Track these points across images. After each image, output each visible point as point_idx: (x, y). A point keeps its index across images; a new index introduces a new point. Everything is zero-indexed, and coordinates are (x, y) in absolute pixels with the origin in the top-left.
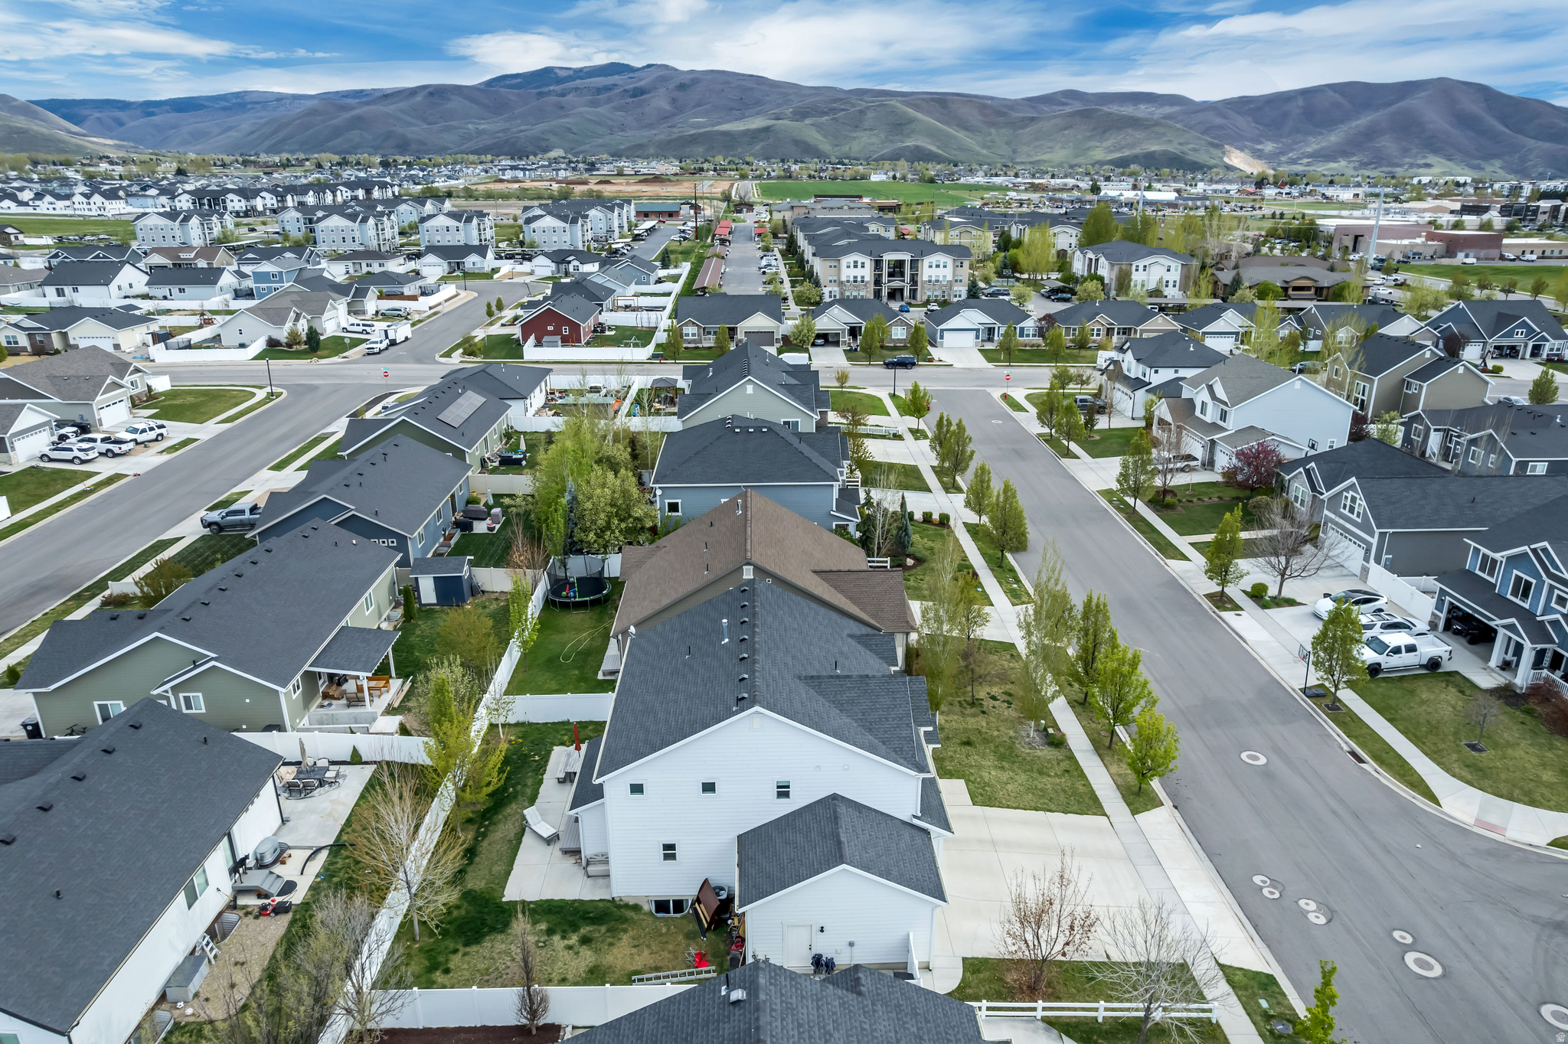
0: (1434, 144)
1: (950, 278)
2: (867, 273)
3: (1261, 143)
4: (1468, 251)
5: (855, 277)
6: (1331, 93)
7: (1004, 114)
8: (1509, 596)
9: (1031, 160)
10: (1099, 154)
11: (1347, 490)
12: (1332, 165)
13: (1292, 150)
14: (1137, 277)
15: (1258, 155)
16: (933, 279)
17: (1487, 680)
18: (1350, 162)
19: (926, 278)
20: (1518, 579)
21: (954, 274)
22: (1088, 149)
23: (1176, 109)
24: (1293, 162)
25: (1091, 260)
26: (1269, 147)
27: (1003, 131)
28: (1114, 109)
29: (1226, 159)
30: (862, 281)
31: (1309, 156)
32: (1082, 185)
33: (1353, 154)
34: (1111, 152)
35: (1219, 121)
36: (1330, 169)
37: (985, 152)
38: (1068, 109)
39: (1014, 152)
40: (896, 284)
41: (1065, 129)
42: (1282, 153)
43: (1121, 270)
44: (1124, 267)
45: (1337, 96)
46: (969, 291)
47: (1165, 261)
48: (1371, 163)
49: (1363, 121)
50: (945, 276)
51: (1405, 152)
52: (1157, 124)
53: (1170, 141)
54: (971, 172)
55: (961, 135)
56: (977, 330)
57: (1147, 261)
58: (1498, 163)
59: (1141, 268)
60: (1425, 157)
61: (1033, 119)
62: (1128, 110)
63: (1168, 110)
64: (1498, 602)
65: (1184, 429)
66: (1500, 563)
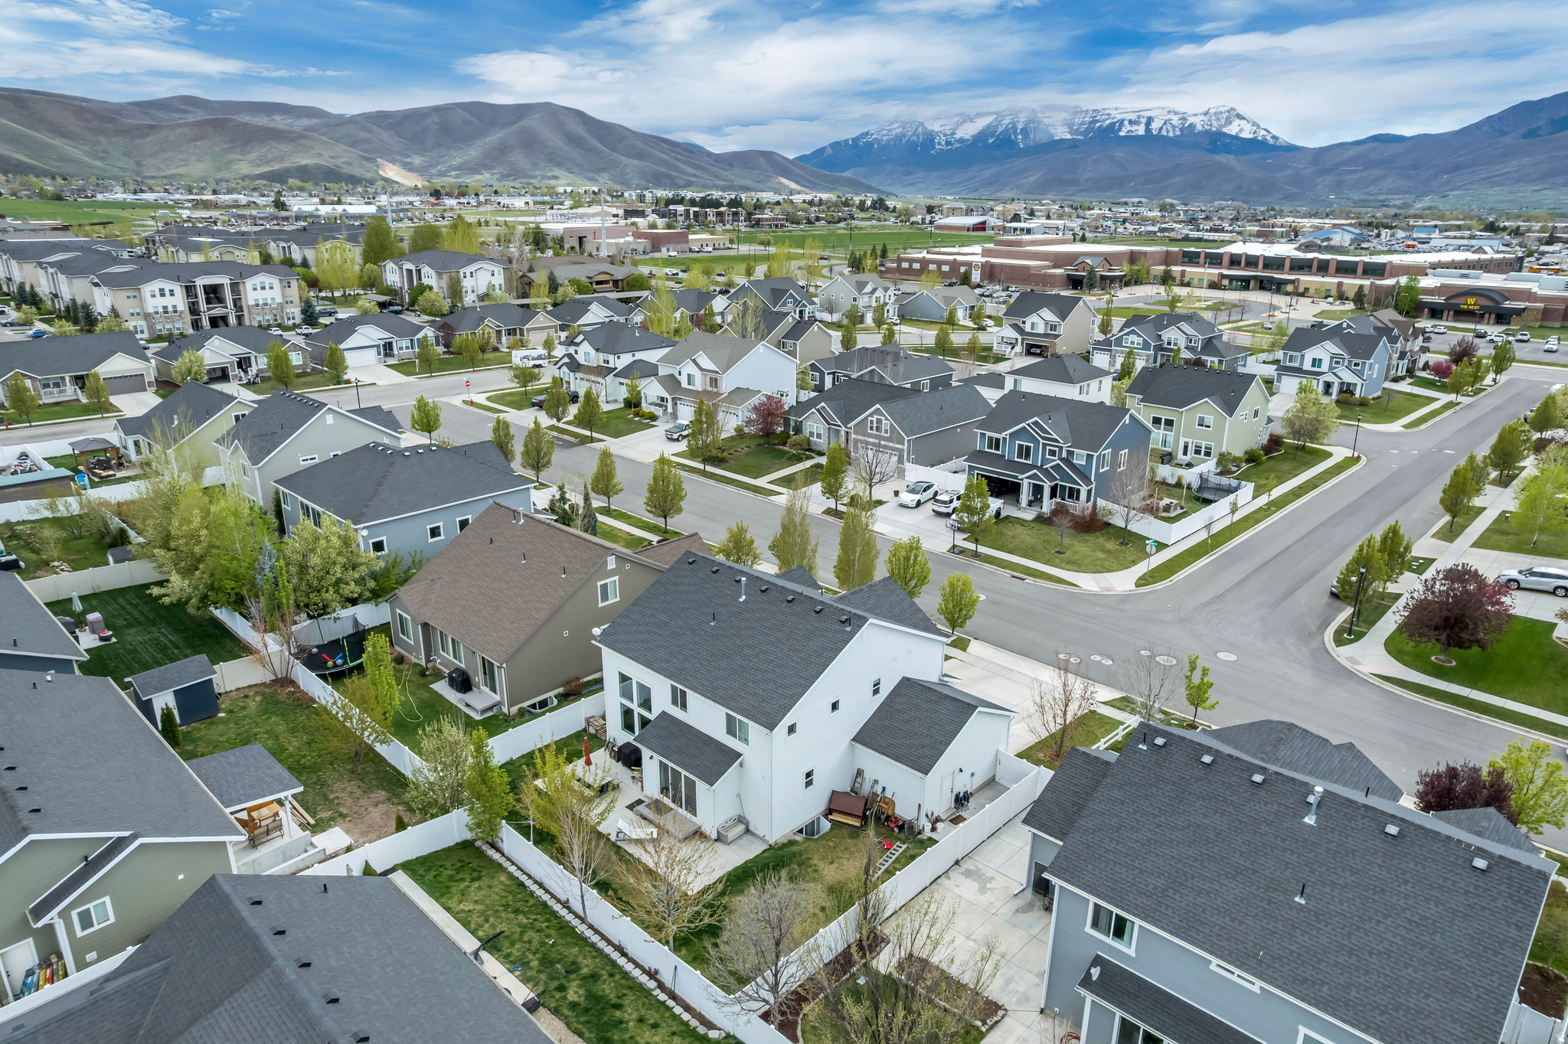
0: (556, 160)
1: (279, 299)
2: (179, 301)
3: (408, 156)
4: (668, 246)
5: (165, 307)
6: (461, 112)
7: (111, 120)
8: (1016, 459)
9: (163, 174)
10: (245, 168)
11: (871, 415)
12: (478, 177)
13: (439, 163)
14: (467, 283)
15: (409, 168)
16: (261, 302)
17: (1029, 515)
18: (492, 174)
19: (251, 302)
20: (1021, 446)
21: (284, 296)
22: (231, 162)
23: (315, 121)
24: (443, 174)
25: (410, 271)
26: (417, 160)
27: (115, 140)
28: (245, 118)
29: (381, 172)
30: (175, 312)
31: (456, 168)
32: (261, 201)
33: (493, 167)
34: (258, 166)
35: (363, 135)
36: (478, 181)
37: (98, 163)
38: (190, 118)
39: (138, 164)
40: (218, 311)
41: (196, 140)
42: (431, 166)
43: (451, 279)
44: (453, 275)
45: (467, 114)
46: (304, 312)
47: (489, 266)
48: (510, 175)
49: (495, 137)
50: (273, 299)
51: (535, 165)
52: (301, 136)
53: (320, 155)
54: (106, 189)
55: (57, 142)
56: (378, 346)
57: (472, 268)
58: (606, 176)
59: (468, 275)
60: (551, 170)
61: (152, 127)
62: (262, 121)
63: (306, 122)
64: (1011, 464)
65: (680, 399)
66: (1005, 439)
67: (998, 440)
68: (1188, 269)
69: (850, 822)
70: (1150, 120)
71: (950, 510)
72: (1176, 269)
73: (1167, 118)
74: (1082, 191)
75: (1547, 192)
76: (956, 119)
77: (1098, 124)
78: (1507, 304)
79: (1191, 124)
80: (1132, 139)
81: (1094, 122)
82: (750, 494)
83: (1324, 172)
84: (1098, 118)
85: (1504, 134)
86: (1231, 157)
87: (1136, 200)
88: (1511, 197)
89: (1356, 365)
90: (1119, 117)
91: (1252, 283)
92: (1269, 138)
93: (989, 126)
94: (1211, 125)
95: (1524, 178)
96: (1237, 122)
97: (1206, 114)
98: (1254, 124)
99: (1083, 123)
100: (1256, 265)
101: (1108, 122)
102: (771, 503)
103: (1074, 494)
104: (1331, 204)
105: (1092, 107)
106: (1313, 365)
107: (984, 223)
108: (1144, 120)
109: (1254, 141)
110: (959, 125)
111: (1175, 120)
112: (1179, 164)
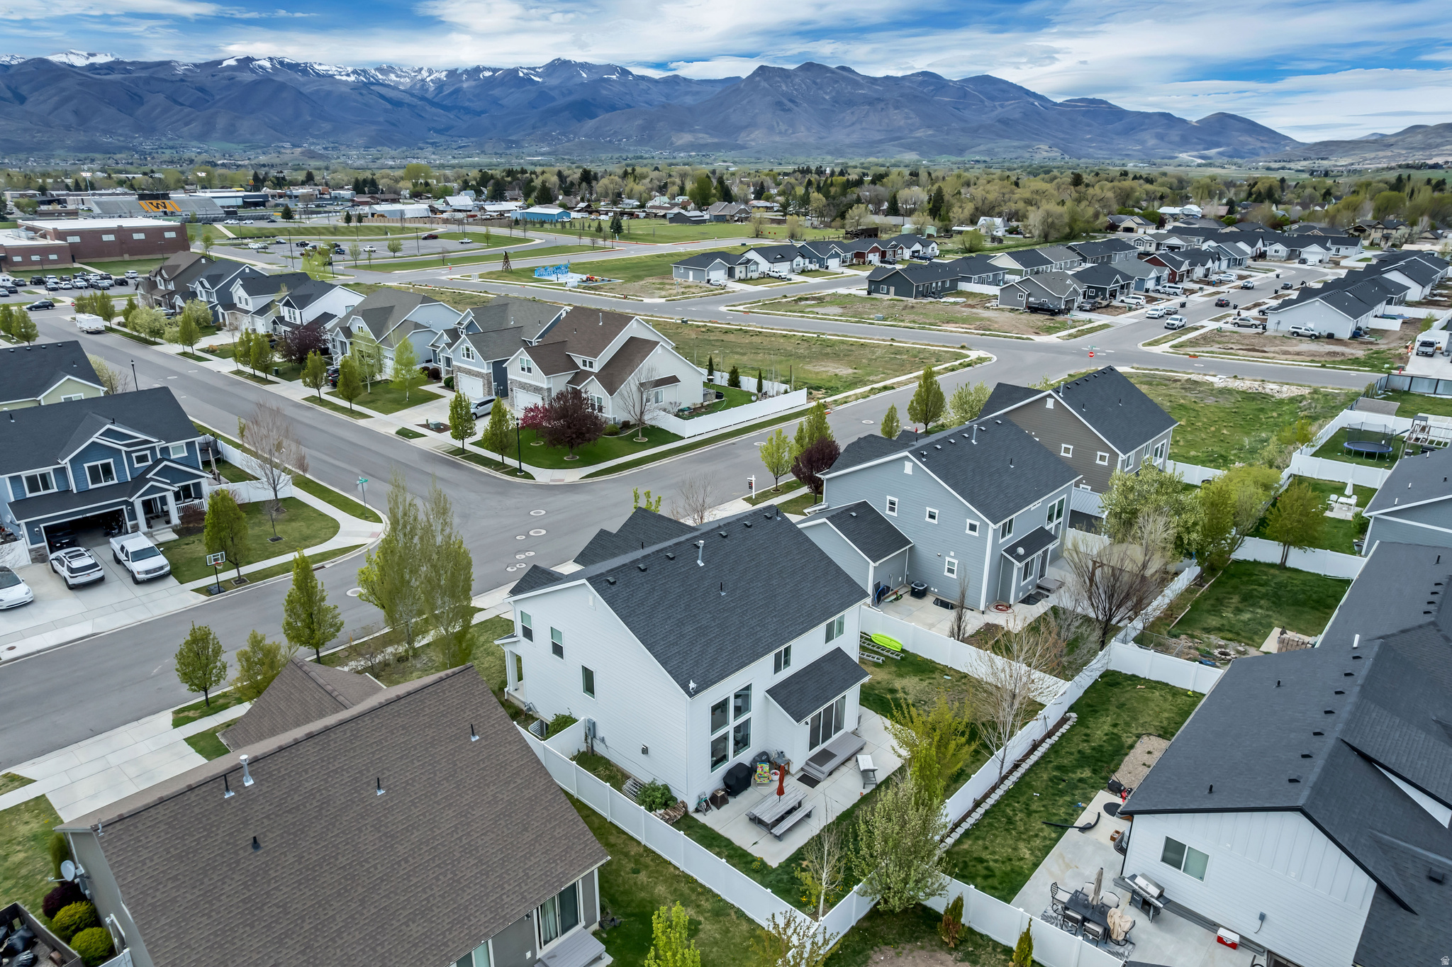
8: (91, 487)
20: (93, 468)
66: (60, 471)
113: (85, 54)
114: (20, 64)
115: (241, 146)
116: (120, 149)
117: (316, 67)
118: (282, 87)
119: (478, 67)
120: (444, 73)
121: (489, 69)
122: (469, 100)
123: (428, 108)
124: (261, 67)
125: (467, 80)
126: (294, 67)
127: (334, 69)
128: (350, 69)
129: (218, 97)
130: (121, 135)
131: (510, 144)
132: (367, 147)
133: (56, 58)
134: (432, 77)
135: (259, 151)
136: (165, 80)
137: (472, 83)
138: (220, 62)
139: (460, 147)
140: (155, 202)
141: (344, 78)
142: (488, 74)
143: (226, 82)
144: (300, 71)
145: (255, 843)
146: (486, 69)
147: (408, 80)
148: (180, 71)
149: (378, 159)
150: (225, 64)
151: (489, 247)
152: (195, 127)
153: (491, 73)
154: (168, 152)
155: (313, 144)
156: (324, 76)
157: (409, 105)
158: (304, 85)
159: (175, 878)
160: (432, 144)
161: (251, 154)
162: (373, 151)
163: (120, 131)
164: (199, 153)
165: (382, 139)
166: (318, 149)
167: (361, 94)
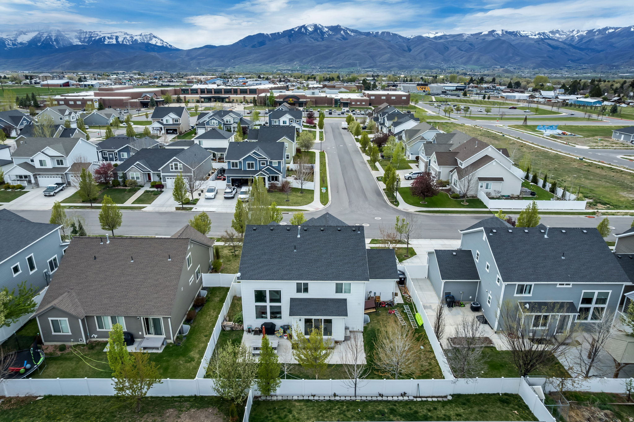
8: (247, 169)
20: (249, 164)
64: (245, 172)
65: (39, 175)
66: (240, 162)
67: (236, 163)
68: (187, 96)
69: (372, 311)
70: (117, 38)
71: (233, 195)
72: (182, 96)
73: (124, 36)
74: (94, 68)
75: (263, 66)
76: (15, 33)
77: (93, 39)
78: (301, 100)
79: (135, 40)
80: (110, 45)
81: (91, 37)
82: (130, 211)
83: (192, 59)
84: (93, 35)
85: (246, 46)
86: (156, 53)
87: (122, 72)
88: (254, 68)
89: (298, 121)
90: (103, 35)
91: (212, 99)
92: (168, 46)
93: (35, 37)
94: (144, 40)
95: (255, 61)
96: (154, 39)
97: (141, 35)
98: (161, 40)
99: (85, 38)
100: (211, 92)
101: (98, 38)
102: (145, 212)
103: (276, 179)
104: (198, 71)
105: (88, 31)
106: (284, 123)
107: (68, 83)
108: (114, 37)
109: (163, 46)
110: (18, 35)
111: (128, 37)
112: (135, 57)
113: (434, 33)
114: (414, 38)
115: (480, 67)
116: (435, 68)
117: (522, 32)
118: (504, 42)
119: (607, 27)
120: (586, 32)
121: (612, 28)
122: (596, 45)
123: (571, 49)
124: (497, 34)
125: (598, 34)
126: (511, 33)
127: (530, 33)
128: (537, 33)
129: (476, 47)
130: (437, 63)
131: (612, 67)
132: (534, 68)
133: (424, 35)
134: (578, 34)
135: (486, 69)
136: (458, 41)
137: (600, 36)
138: (481, 33)
139: (583, 69)
140: (422, 87)
141: (533, 37)
142: (611, 31)
143: (481, 41)
144: (513, 35)
145: (95, 258)
146: (610, 28)
147: (565, 36)
148: (465, 37)
149: (537, 74)
150: (483, 34)
151: (536, 114)
152: (464, 59)
153: (613, 30)
154: (451, 69)
155: (510, 66)
156: (524, 36)
157: (561, 48)
158: (514, 41)
159: (75, 257)
160: (568, 67)
161: (482, 70)
162: (537, 70)
163: (437, 61)
164: (463, 70)
165: (544, 64)
166: (511, 69)
167: (539, 44)
